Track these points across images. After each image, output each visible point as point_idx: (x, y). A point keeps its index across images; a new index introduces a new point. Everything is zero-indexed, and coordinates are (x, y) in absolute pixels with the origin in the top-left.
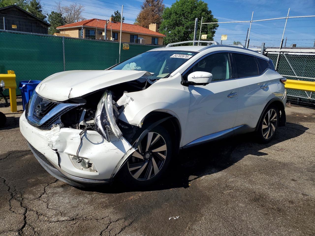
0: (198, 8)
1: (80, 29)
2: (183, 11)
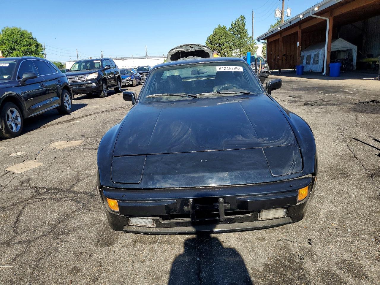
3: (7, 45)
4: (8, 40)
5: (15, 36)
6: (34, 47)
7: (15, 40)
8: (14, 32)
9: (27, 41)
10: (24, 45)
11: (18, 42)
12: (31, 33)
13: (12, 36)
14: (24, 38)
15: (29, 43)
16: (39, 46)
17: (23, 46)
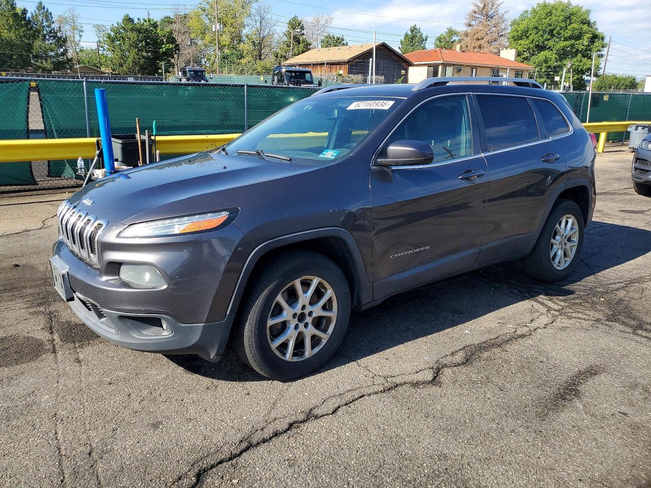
0: (574, 18)
1: (429, 66)
2: (550, 25)
3: (531, 38)
4: (536, 28)
5: (554, 18)
6: (585, 41)
7: (549, 28)
8: (554, 11)
9: (574, 29)
10: (565, 38)
11: (555, 32)
12: (588, 12)
13: (547, 21)
14: (571, 24)
15: (577, 33)
16: (596, 40)
17: (562, 39)
